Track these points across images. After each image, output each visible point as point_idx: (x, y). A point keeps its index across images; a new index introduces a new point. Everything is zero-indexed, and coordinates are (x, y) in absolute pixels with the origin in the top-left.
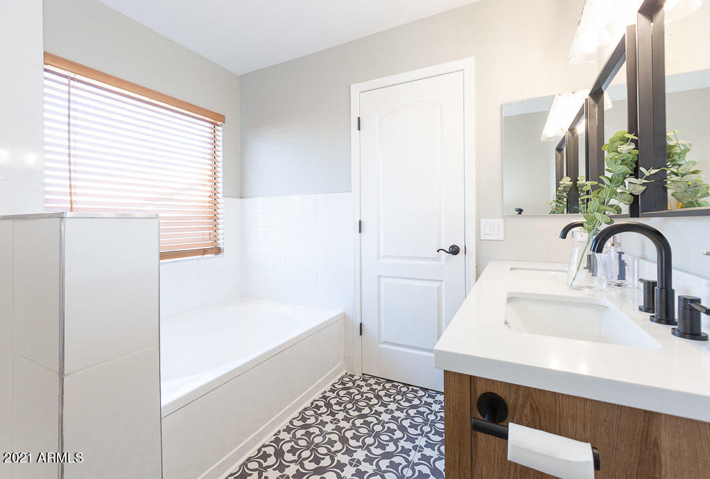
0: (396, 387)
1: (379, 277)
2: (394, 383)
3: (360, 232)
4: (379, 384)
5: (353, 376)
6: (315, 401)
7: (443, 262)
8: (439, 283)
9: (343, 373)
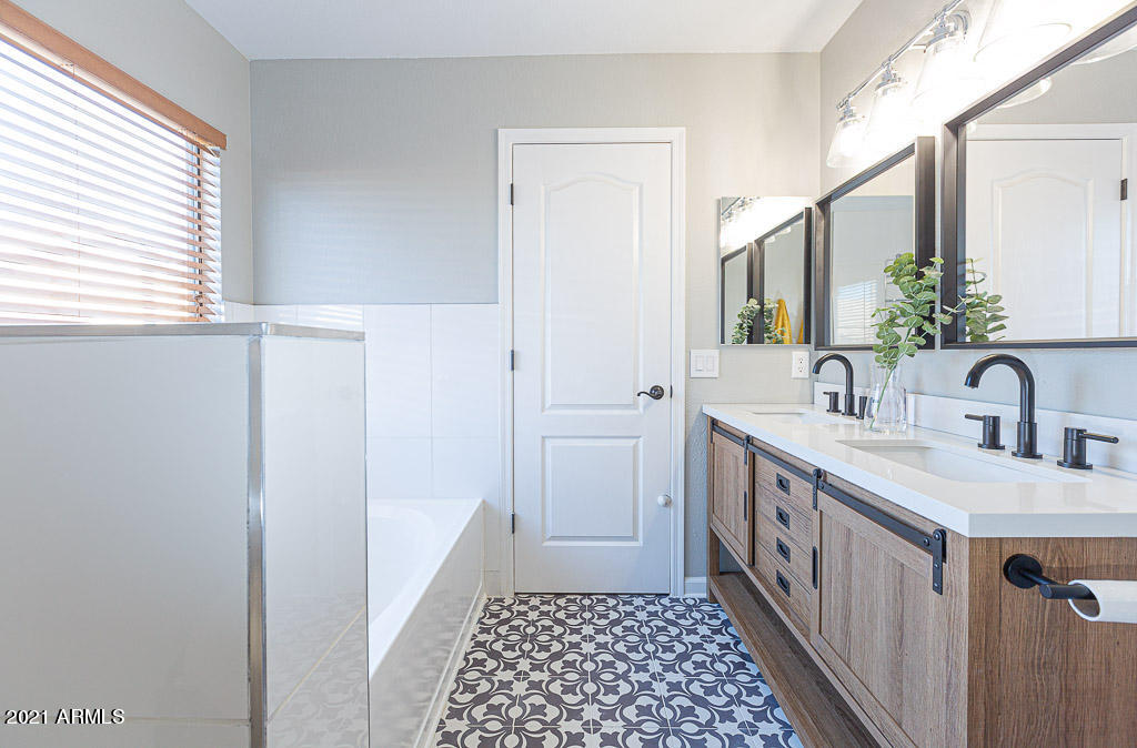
0: (574, 601)
1: (543, 437)
2: (568, 597)
3: (513, 369)
4: (548, 603)
5: (502, 600)
6: (467, 654)
7: (641, 409)
8: (635, 441)
9: (484, 601)
